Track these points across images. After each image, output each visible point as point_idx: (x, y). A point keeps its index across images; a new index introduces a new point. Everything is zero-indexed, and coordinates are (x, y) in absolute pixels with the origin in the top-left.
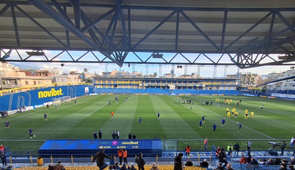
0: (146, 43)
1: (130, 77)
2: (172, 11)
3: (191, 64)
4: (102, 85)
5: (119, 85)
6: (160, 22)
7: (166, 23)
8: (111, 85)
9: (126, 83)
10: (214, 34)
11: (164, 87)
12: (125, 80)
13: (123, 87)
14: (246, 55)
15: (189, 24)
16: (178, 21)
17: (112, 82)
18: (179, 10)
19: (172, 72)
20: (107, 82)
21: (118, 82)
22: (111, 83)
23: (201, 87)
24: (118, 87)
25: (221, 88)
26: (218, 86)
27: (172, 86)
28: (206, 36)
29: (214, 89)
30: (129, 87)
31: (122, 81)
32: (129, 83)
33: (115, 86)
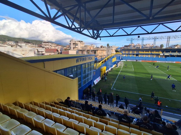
4: (127, 54)
5: (141, 54)
8: (134, 55)
12: (146, 51)
13: (144, 56)
20: (131, 52)
21: (140, 52)
22: (134, 53)
24: (140, 56)
30: (149, 56)
31: (143, 51)
32: (150, 52)
33: (137, 55)
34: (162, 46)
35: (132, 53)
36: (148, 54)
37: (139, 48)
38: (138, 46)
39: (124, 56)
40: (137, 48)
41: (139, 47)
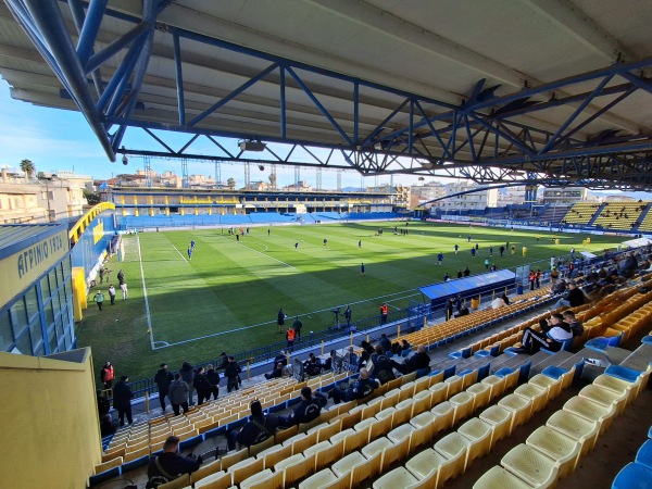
0: (223, 116)
1: (200, 188)
2: (271, 63)
3: (281, 162)
4: (139, 207)
5: (186, 207)
6: (249, 79)
7: (259, 83)
8: (162, 208)
9: (202, 201)
10: (344, 116)
11: (282, 210)
12: (199, 196)
13: (197, 212)
14: (367, 154)
15: (302, 93)
16: (283, 83)
17: (167, 202)
18: (284, 63)
19: (272, 178)
20: (151, 201)
21: (184, 201)
22: (163, 202)
23: (345, 209)
24: (183, 212)
25: (373, 210)
26: (369, 207)
27: (301, 207)
28: (331, 118)
29: (364, 210)
30: (210, 211)
31: (191, 196)
32: (210, 201)
33: (174, 209)
34: (231, 182)
35: (154, 202)
36: (207, 206)
37: (175, 185)
38: (169, 179)
39: (126, 213)
40: (168, 185)
41: (172, 182)
